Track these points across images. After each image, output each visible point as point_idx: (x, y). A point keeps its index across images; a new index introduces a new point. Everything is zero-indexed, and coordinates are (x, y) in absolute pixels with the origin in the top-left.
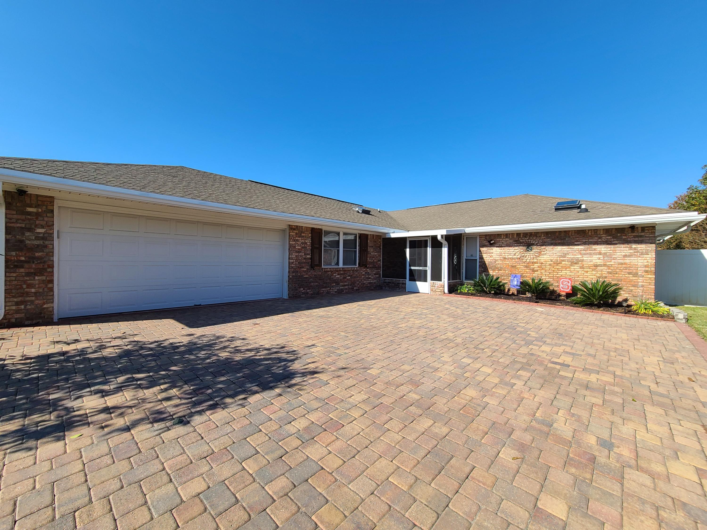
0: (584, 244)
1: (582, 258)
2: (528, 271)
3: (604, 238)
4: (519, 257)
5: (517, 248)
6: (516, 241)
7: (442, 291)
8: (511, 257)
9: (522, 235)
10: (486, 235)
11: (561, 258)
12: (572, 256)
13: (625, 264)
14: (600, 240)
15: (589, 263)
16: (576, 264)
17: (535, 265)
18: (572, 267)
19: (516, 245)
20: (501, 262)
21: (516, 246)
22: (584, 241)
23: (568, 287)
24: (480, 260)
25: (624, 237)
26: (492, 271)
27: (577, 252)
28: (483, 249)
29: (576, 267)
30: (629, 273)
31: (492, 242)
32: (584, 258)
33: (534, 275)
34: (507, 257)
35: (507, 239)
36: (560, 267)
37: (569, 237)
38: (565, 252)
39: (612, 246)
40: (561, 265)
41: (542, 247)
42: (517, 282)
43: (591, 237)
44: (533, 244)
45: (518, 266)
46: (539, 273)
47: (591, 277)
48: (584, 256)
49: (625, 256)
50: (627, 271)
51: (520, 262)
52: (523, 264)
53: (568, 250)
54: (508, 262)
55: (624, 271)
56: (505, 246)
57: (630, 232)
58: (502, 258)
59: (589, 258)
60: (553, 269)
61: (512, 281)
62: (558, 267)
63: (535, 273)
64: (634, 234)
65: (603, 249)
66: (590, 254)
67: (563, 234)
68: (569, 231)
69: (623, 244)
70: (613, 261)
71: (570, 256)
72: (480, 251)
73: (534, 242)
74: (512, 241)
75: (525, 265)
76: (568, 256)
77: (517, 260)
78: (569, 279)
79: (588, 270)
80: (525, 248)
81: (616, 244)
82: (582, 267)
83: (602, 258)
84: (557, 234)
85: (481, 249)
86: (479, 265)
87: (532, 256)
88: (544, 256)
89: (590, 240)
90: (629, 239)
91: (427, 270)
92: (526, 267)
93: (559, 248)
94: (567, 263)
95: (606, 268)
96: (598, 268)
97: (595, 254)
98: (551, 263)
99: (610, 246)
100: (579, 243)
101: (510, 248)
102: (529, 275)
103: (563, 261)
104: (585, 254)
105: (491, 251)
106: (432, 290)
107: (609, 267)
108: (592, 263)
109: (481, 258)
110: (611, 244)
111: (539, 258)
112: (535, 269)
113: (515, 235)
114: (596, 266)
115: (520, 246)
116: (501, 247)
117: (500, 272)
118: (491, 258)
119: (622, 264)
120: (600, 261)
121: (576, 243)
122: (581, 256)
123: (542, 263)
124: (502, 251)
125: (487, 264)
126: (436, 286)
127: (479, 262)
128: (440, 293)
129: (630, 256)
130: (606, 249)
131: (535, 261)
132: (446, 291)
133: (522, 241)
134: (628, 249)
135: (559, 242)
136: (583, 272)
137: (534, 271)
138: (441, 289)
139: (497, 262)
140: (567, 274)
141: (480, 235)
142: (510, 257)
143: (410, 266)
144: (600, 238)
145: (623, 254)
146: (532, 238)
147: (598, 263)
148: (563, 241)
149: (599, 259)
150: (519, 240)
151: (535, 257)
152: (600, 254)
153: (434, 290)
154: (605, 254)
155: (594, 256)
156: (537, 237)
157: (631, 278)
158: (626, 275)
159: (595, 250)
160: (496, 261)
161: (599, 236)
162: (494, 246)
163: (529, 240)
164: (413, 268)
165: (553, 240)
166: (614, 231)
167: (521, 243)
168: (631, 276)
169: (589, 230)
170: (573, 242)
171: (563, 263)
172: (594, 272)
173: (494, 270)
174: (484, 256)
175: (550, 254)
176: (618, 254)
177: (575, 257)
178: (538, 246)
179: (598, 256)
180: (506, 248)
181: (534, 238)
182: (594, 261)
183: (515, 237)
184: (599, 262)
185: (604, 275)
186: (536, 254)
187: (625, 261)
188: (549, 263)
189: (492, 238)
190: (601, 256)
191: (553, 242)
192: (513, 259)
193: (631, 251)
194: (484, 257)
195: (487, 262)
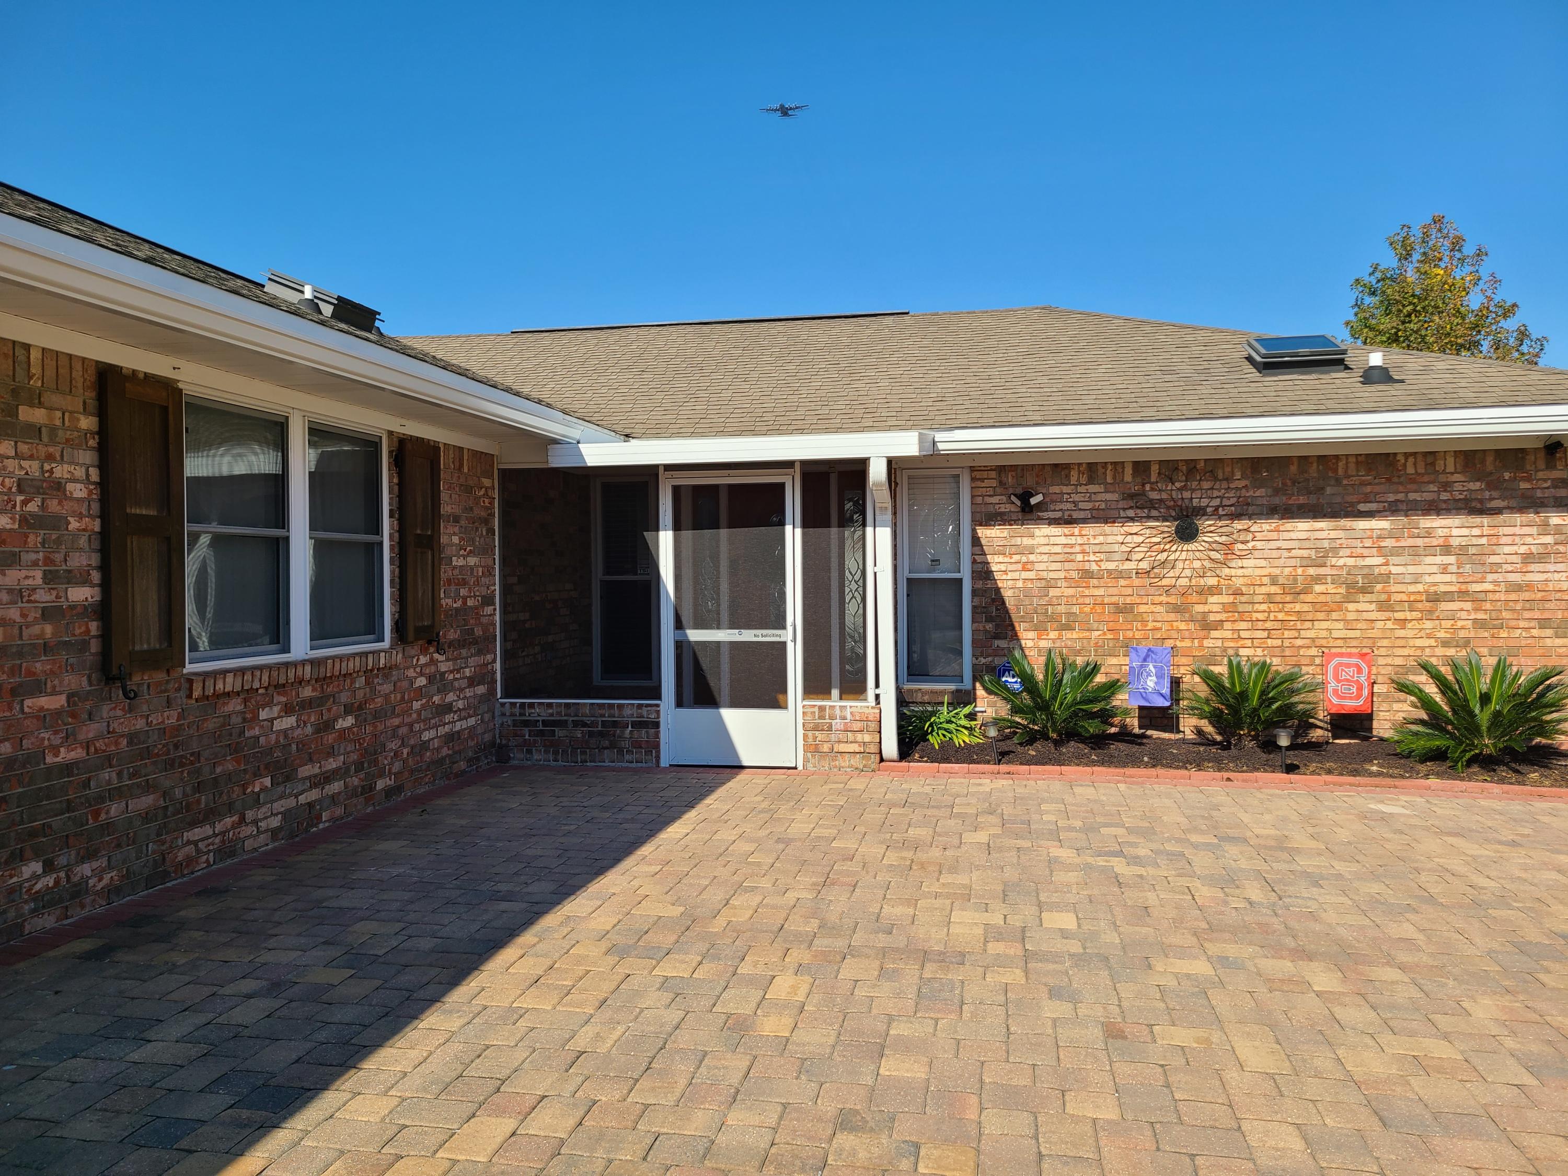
0: (1393, 509)
1: (1383, 569)
2: (1183, 626)
3: (1458, 487)
4: (1144, 565)
5: (1135, 527)
6: (1131, 496)
7: (873, 749)
8: (1111, 566)
9: (1155, 469)
10: (1001, 469)
11: (1312, 571)
12: (1351, 562)
13: (1529, 587)
14: (1444, 496)
15: (1412, 588)
16: (1364, 590)
17: (1212, 599)
18: (1351, 606)
19: (1131, 513)
20: (1071, 591)
21: (1132, 519)
22: (1391, 497)
23: (1360, 688)
24: (980, 585)
25: (1524, 485)
26: (1031, 635)
27: (1368, 543)
28: (990, 534)
29: (1365, 605)
30: (1544, 623)
31: (1033, 501)
32: (1394, 570)
33: (1206, 643)
34: (1094, 567)
35: (1093, 488)
36: (1306, 608)
37: (1338, 481)
38: (1326, 544)
39: (1486, 520)
40: (1309, 598)
41: (1238, 525)
42: (1160, 676)
43: (1415, 481)
44: (1201, 512)
45: (1143, 608)
46: (1228, 634)
47: (1419, 643)
48: (1394, 560)
49: (1528, 558)
50: (1537, 615)
51: (1152, 591)
52: (1164, 599)
53: (1333, 534)
54: (1101, 592)
55: (1527, 615)
56: (1084, 521)
57: (1541, 464)
58: (1074, 575)
59: (1411, 569)
60: (1281, 616)
61: (1137, 673)
62: (1298, 607)
63: (1214, 634)
64: (1556, 474)
65: (1455, 532)
66: (1415, 552)
67: (1313, 470)
68: (1337, 457)
69: (1521, 510)
70: (1490, 577)
71: (1341, 562)
72: (976, 541)
73: (1204, 502)
74: (1115, 497)
75: (1172, 600)
76: (1334, 561)
77: (1137, 582)
78: (1363, 656)
79: (1408, 615)
80: (1169, 527)
81: (1498, 511)
82: (1385, 606)
83: (1453, 569)
84: (1294, 469)
85: (982, 532)
86: (974, 609)
87: (1197, 564)
88: (1245, 563)
89: (1412, 496)
90: (1539, 494)
91: (784, 644)
92: (1176, 609)
93: (1302, 528)
94: (1331, 588)
95: (1468, 606)
96: (1444, 606)
97: (1430, 550)
98: (1273, 589)
99: (1477, 520)
100: (1373, 506)
101: (1107, 528)
102: (1187, 643)
103: (1319, 579)
104: (1397, 551)
105: (1027, 541)
106: (812, 749)
107: (1477, 600)
108: (1420, 588)
109: (983, 573)
110: (1481, 512)
111: (1226, 571)
112: (1212, 617)
113: (1129, 471)
114: (1435, 598)
115: (1149, 518)
116: (1070, 521)
117: (1068, 634)
118: (1025, 575)
119: (1518, 588)
120: (1447, 578)
121: (1362, 507)
122: (1380, 560)
123: (1238, 593)
124: (1072, 540)
125: (1010, 603)
126: (837, 724)
127: (974, 593)
128: (857, 761)
129: (1542, 557)
130: (1465, 532)
131: (1212, 581)
132: (890, 747)
133: (1154, 495)
134: (1534, 530)
135: (1302, 500)
136: (1389, 625)
137: (1207, 626)
138: (867, 738)
139: (1053, 592)
140: (1336, 634)
141: (972, 469)
142: (1104, 565)
143: (679, 625)
144: (1446, 486)
145: (1523, 550)
146: (1195, 484)
147: (1443, 588)
148: (1313, 500)
149: (1444, 570)
150: (1143, 494)
151: (1207, 564)
152: (1446, 549)
153: (826, 748)
154: (1462, 551)
155: (1429, 560)
156: (1216, 479)
157: (1548, 642)
158: (1535, 632)
159: (1429, 533)
160: (1050, 584)
161: (1442, 478)
162: (1039, 520)
163: (1187, 495)
164: (695, 635)
165: (1277, 492)
166: (1490, 459)
167: (1151, 505)
168: (1549, 632)
169: (1407, 455)
170: (1352, 504)
171: (1318, 588)
172: (1428, 624)
173: (1040, 629)
174: (997, 564)
175: (1267, 554)
176: (1507, 549)
177: (1361, 562)
178: (1220, 518)
179: (1439, 559)
180: (1090, 530)
181: (1206, 485)
182: (1428, 579)
183: (1128, 477)
184: (1446, 582)
185: (1462, 634)
186: (1214, 555)
187: (1529, 577)
188: (1264, 590)
189: (1030, 481)
190: (1452, 559)
191: (1276, 501)
192: (1118, 575)
193: (1549, 539)
194: (994, 568)
195: (1007, 594)
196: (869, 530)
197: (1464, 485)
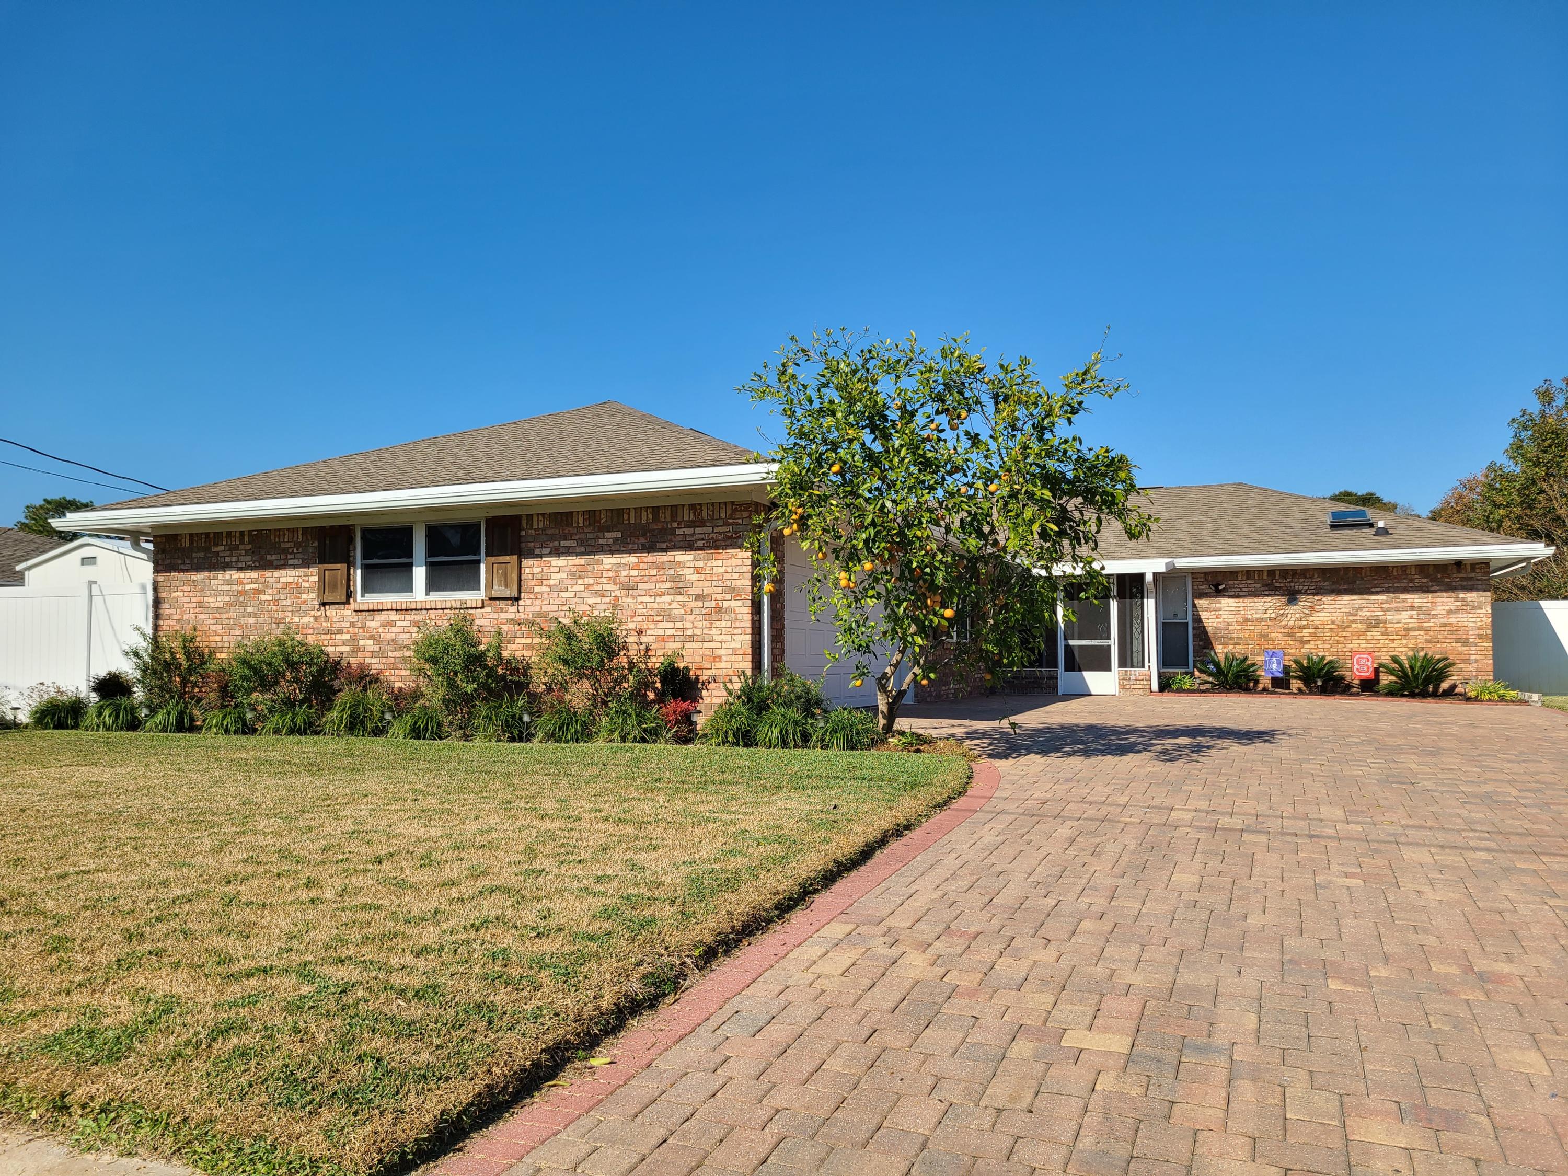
0: (1387, 591)
1: (1384, 617)
2: (1291, 643)
3: (1417, 581)
4: (1273, 616)
5: (1269, 599)
6: (1267, 585)
7: (1148, 687)
8: (1258, 616)
9: (1278, 573)
10: (1206, 573)
11: (1350, 618)
12: (1369, 614)
13: (1450, 624)
14: (1411, 585)
15: (1396, 625)
16: (1375, 626)
17: (1305, 631)
18: (1369, 634)
19: (1266, 593)
20: (1239, 628)
21: (1267, 595)
22: (1387, 586)
23: (1368, 668)
24: (1196, 625)
25: (1447, 580)
26: (1220, 647)
27: (1376, 605)
28: (1202, 603)
29: (1376, 633)
30: (1457, 641)
31: (1220, 588)
32: (1388, 617)
33: (1302, 650)
34: (1250, 617)
35: (1248, 582)
36: (1348, 634)
37: (1362, 579)
38: (1357, 606)
39: (1430, 595)
40: (1349, 630)
41: (1316, 598)
42: (1278, 663)
43: (1398, 579)
44: (1299, 592)
45: (1273, 635)
46: (1312, 646)
47: (1400, 649)
48: (1388, 613)
49: (1450, 612)
50: (1454, 637)
51: (1277, 627)
52: (1282, 630)
53: (1360, 602)
54: (1253, 627)
55: (1449, 637)
56: (1245, 596)
57: (1455, 571)
58: (1240, 620)
59: (1396, 617)
60: (1337, 638)
61: (1267, 663)
62: (1344, 634)
63: (1306, 646)
64: (1462, 575)
65: (1416, 601)
66: (1398, 609)
67: (1351, 573)
68: (1361, 568)
69: (1446, 591)
70: (1432, 620)
71: (1364, 614)
72: (1194, 605)
73: (1301, 588)
74: (1259, 585)
75: (1286, 631)
76: (1360, 614)
77: (1270, 623)
78: (1369, 654)
79: (1395, 637)
80: (1284, 599)
81: (1435, 591)
82: (1385, 633)
83: (1415, 617)
84: (1342, 573)
85: (1196, 601)
86: (1194, 636)
87: (1298, 615)
88: (1320, 614)
89: (1396, 585)
90: (1454, 584)
91: (1109, 646)
92: (1288, 635)
93: (1346, 599)
94: (1359, 625)
95: (1422, 633)
96: (1411, 633)
97: (1405, 609)
98: (1333, 626)
99: (1426, 595)
100: (1378, 589)
101: (1256, 599)
102: (1294, 650)
103: (1354, 622)
104: (1388, 609)
105: (1218, 605)
106: (1122, 687)
107: (1427, 630)
108: (1400, 625)
109: (1198, 620)
110: (1428, 592)
111: (1311, 618)
112: (1305, 639)
113: (1265, 574)
114: (1407, 630)
115: (1275, 595)
116: (1238, 597)
117: (1238, 647)
118: (1217, 620)
119: (1445, 625)
120: (1412, 621)
121: (1373, 590)
122: (1382, 613)
123: (1317, 628)
124: (1239, 605)
125: (1210, 633)
126: (1133, 677)
127: (1194, 628)
128: (1141, 692)
129: (1456, 611)
130: (1420, 600)
131: (1305, 623)
132: (1155, 686)
133: (1277, 585)
134: (1452, 600)
135: (1346, 587)
136: (1387, 641)
137: (1303, 643)
138: (1145, 683)
139: (1230, 628)
140: (1362, 646)
141: (1192, 573)
142: (1255, 616)
143: (1066, 639)
144: (1411, 581)
145: (1447, 608)
146: (1296, 580)
147: (1411, 625)
148: (1351, 586)
149: (1411, 617)
150: (1272, 584)
151: (1302, 615)
152: (1412, 608)
153: (1128, 687)
154: (1420, 608)
155: (1404, 613)
156: (1306, 577)
157: (1460, 649)
158: (1453, 645)
159: (1404, 601)
160: (1229, 624)
161: (1409, 577)
162: (1224, 596)
163: (1292, 584)
164: (1071, 642)
165: (1334, 583)
166: (1431, 569)
167: (1276, 589)
168: (1460, 644)
169: (1393, 567)
170: (1369, 589)
171: (1354, 626)
172: (1405, 641)
173: (1225, 644)
174: (1204, 615)
175: (1330, 610)
176: (1440, 608)
177: (1373, 614)
178: (1308, 595)
179: (1409, 613)
180: (1248, 600)
181: (1301, 580)
182: (1404, 621)
183: (1265, 577)
184: (1412, 623)
185: (1420, 645)
186: (1305, 611)
187: (1450, 620)
188: (1329, 626)
189: (1220, 578)
190: (1415, 612)
191: (1334, 587)
192: (1262, 620)
193: (1458, 604)
194: (1202, 617)
195: (1209, 629)
196: (1145, 600)
197: (1419, 580)
